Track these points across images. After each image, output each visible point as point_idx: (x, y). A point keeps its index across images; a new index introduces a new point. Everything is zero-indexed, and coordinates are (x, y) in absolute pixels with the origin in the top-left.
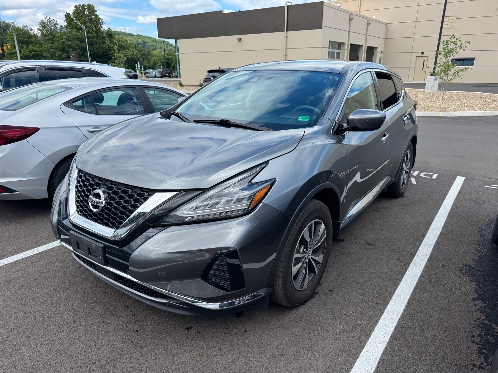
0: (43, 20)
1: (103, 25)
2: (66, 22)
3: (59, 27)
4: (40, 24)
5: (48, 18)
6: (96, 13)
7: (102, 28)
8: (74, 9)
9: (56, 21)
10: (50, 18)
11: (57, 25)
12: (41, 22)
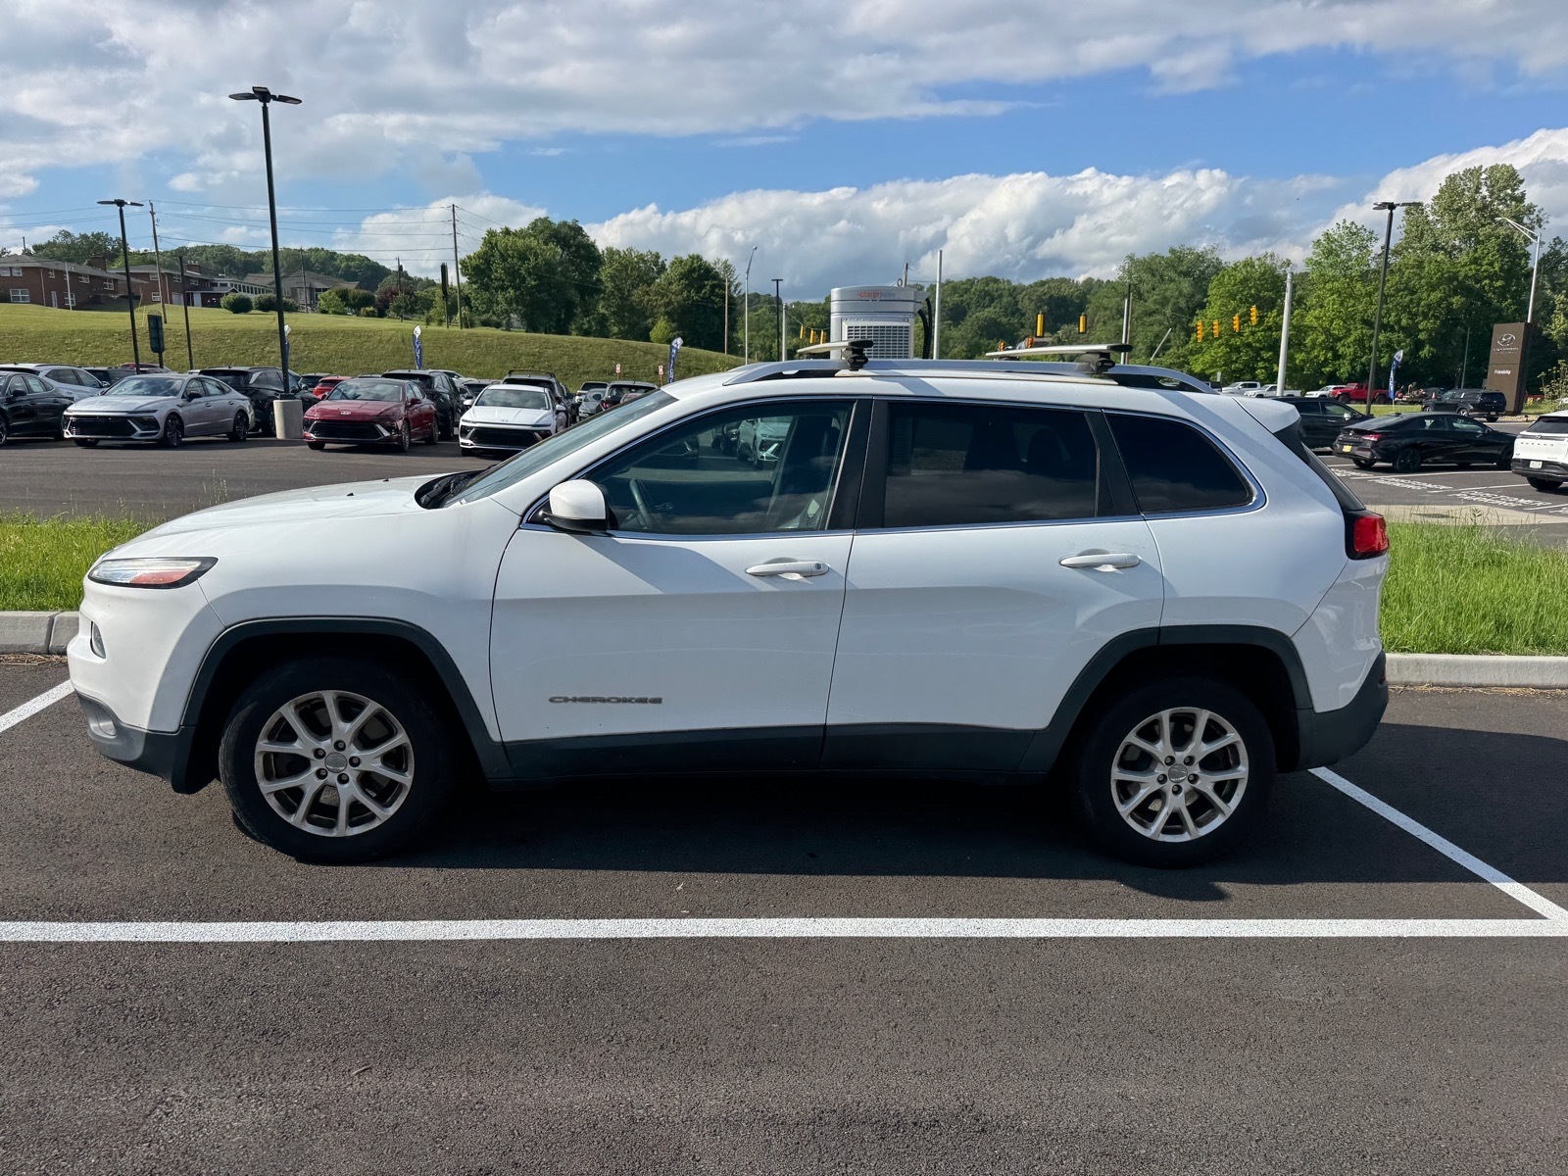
0: (1331, 232)
4: (1317, 244)
5: (1348, 224)
6: (1522, 189)
8: (1444, 183)
9: (1371, 233)
10: (1353, 223)
11: (1374, 244)
12: (1322, 238)
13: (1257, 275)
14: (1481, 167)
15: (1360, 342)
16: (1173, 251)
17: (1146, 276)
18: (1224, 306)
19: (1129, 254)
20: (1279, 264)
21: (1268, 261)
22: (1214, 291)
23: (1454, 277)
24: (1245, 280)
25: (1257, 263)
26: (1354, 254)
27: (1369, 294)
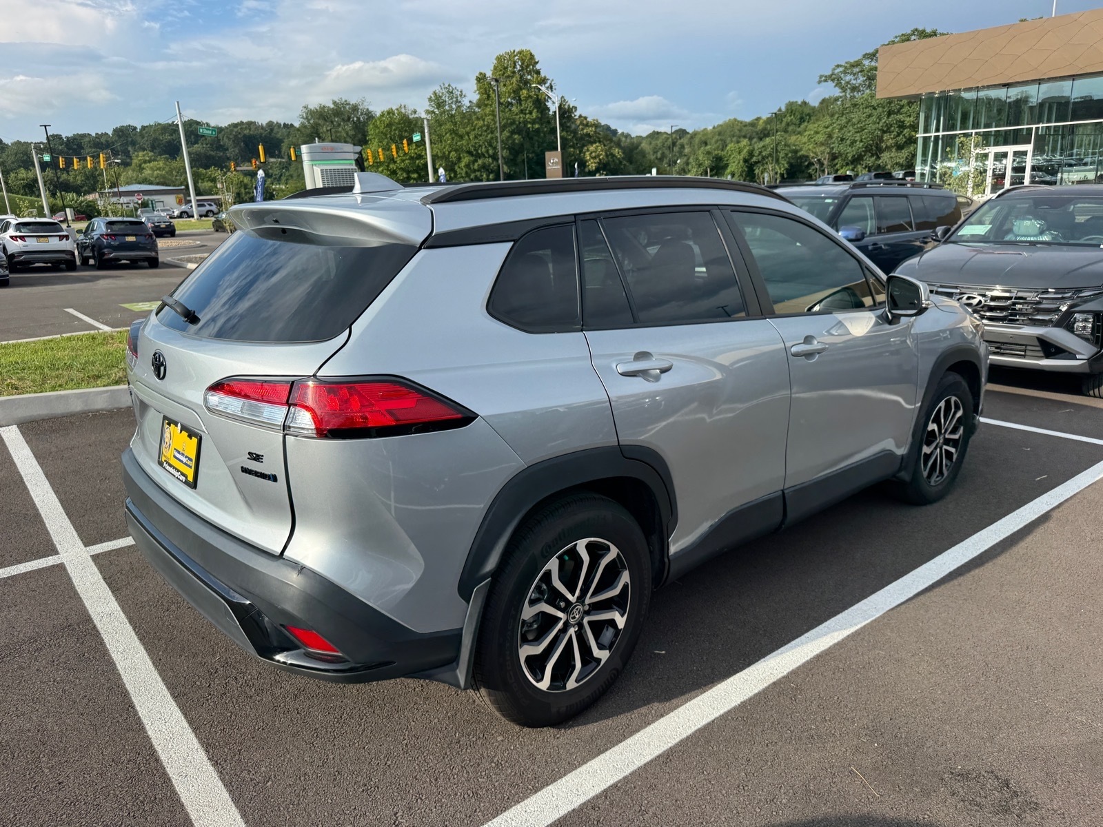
0: (437, 91)
1: (552, 91)
2: (478, 92)
3: (466, 102)
4: (430, 99)
5: (447, 86)
6: (538, 67)
7: (551, 99)
8: (495, 62)
9: (461, 92)
10: (449, 85)
11: (464, 99)
12: (432, 96)
13: (397, 121)
14: (514, 51)
15: (467, 166)
16: (334, 103)
17: (321, 122)
18: (381, 142)
19: (304, 105)
20: (410, 112)
21: (403, 111)
22: (372, 132)
23: (513, 123)
24: (390, 125)
25: (396, 111)
26: (454, 106)
27: (468, 133)
